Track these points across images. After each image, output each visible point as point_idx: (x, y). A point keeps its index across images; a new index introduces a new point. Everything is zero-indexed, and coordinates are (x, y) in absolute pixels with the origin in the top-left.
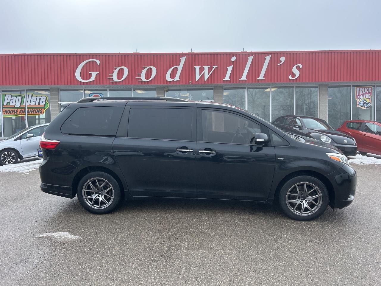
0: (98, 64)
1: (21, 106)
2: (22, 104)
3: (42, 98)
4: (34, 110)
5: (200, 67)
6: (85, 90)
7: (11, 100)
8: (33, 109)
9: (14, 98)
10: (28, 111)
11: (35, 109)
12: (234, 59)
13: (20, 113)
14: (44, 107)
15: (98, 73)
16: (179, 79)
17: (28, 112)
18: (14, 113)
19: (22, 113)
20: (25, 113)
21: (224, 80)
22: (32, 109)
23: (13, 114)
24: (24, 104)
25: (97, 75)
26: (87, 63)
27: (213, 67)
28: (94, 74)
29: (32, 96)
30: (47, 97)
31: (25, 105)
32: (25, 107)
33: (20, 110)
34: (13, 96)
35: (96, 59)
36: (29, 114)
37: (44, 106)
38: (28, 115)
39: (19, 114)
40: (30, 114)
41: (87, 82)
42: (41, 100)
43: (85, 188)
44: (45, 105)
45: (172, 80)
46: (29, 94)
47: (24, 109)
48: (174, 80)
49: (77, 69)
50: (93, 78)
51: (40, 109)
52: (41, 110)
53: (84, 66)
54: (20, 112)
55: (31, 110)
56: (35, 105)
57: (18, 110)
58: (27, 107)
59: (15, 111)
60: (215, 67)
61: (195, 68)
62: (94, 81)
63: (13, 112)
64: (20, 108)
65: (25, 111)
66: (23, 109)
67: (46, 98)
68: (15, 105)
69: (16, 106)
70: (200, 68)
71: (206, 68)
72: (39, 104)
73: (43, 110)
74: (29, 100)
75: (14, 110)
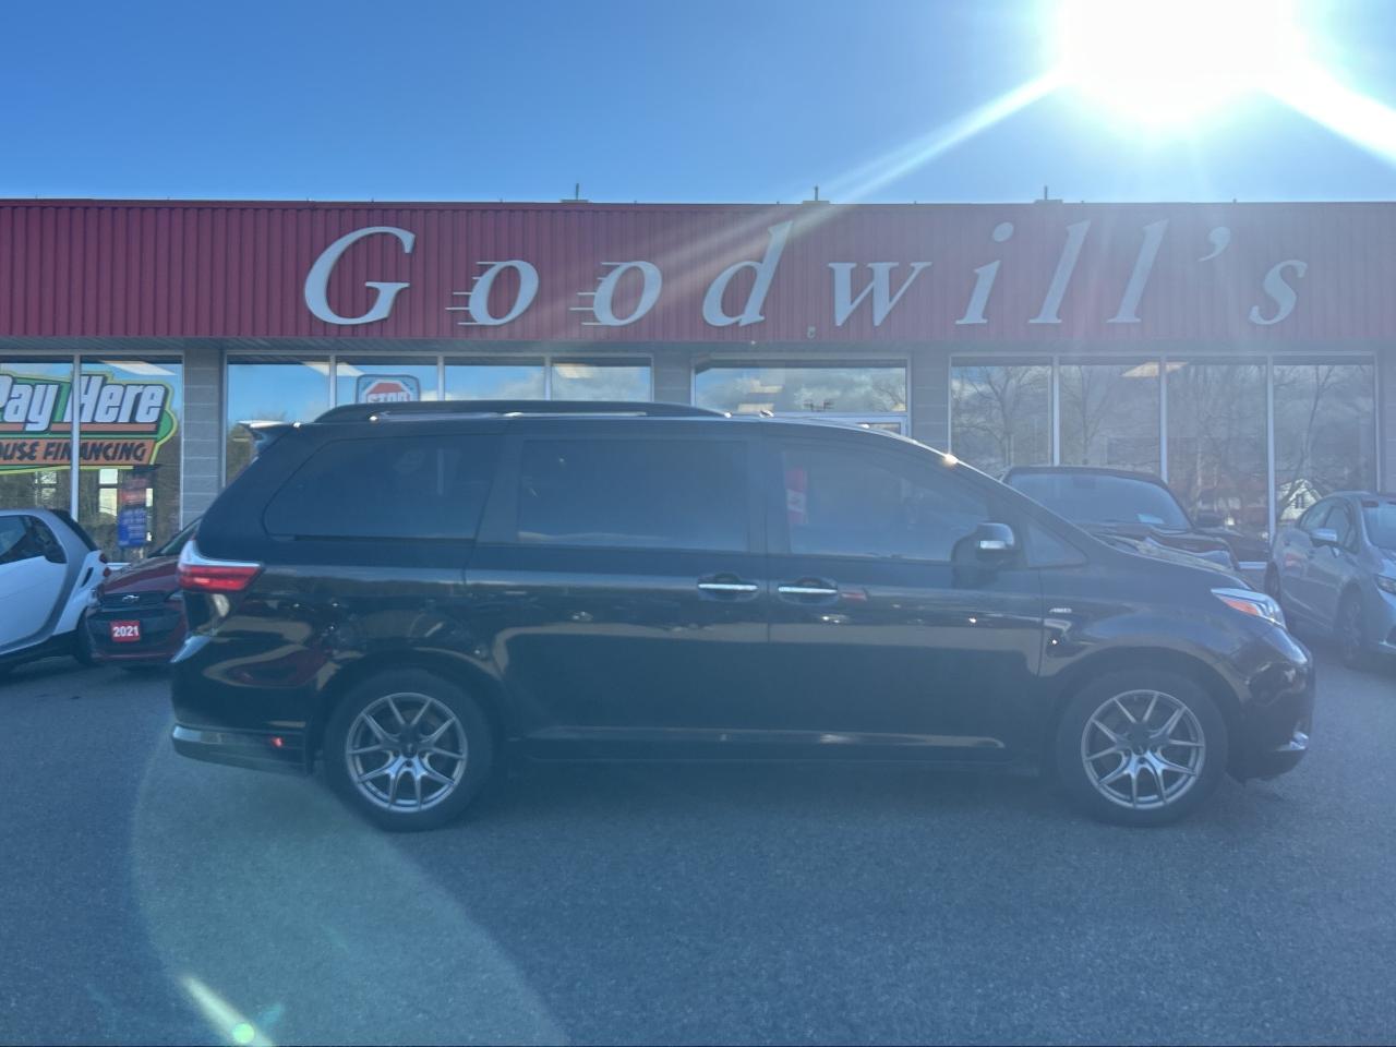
0: (408, 249)
1: (54, 427)
2: (57, 419)
3: (148, 391)
4: (110, 446)
5: (853, 265)
6: (340, 360)
7: (9, 399)
8: (107, 443)
9: (25, 390)
10: (83, 448)
11: (115, 442)
12: (1003, 232)
13: (45, 458)
14: (156, 432)
15: (406, 285)
16: (762, 318)
17: (82, 454)
18: (20, 458)
19: (54, 459)
20: (70, 458)
21: (958, 322)
22: (99, 442)
23: (15, 461)
24: (67, 419)
25: (400, 293)
26: (356, 243)
27: (913, 269)
28: (387, 292)
29: (104, 383)
30: (170, 389)
31: (71, 423)
32: (70, 432)
33: (50, 445)
34: (19, 381)
35: (398, 227)
36: (85, 462)
37: (152, 428)
38: (82, 468)
39: (44, 462)
40: (92, 461)
41: (354, 326)
42: (144, 403)
43: (354, 743)
44: (158, 423)
45: (729, 321)
46: (90, 376)
47: (65, 441)
48: (737, 323)
49: (311, 267)
50: (380, 310)
51: (137, 442)
52: (142, 445)
53: (343, 255)
54: (47, 453)
55: (94, 445)
56: (115, 422)
57: (36, 444)
58: (81, 433)
59: (26, 449)
60: (919, 266)
61: (832, 271)
62: (385, 320)
63: (18, 454)
64: (47, 435)
65: (68, 450)
66: (57, 441)
67: (166, 392)
68: (27, 421)
69: (29, 428)
70: (852, 270)
71: (882, 269)
72: (132, 420)
73: (148, 444)
74: (89, 400)
75: (20, 442)
